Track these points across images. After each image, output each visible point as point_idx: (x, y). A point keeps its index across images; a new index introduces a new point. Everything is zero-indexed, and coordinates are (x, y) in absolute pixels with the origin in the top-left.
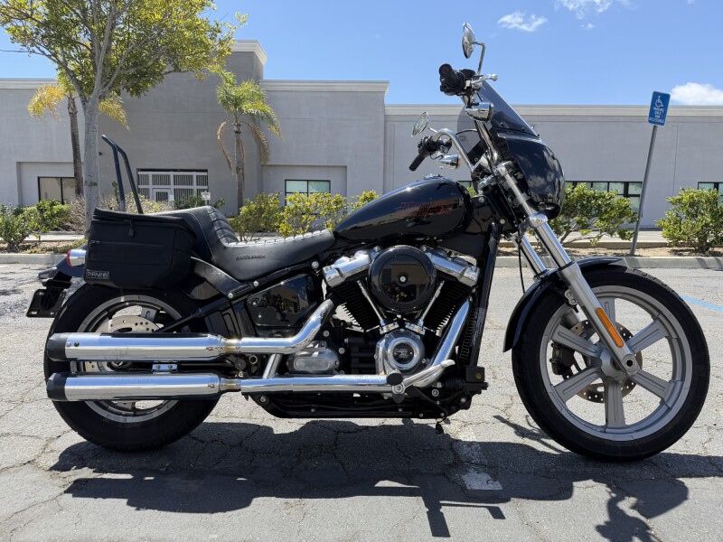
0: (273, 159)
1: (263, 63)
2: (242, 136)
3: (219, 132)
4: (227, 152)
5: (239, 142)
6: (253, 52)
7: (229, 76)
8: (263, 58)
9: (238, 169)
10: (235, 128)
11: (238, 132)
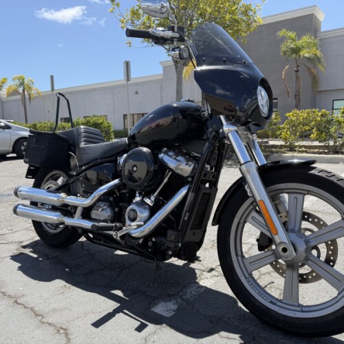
0: (323, 87)
1: (321, 20)
2: (299, 74)
3: (284, 73)
4: (288, 86)
5: (297, 78)
6: (312, 14)
7: (292, 34)
8: (321, 16)
9: (296, 96)
10: (295, 69)
11: (297, 71)
